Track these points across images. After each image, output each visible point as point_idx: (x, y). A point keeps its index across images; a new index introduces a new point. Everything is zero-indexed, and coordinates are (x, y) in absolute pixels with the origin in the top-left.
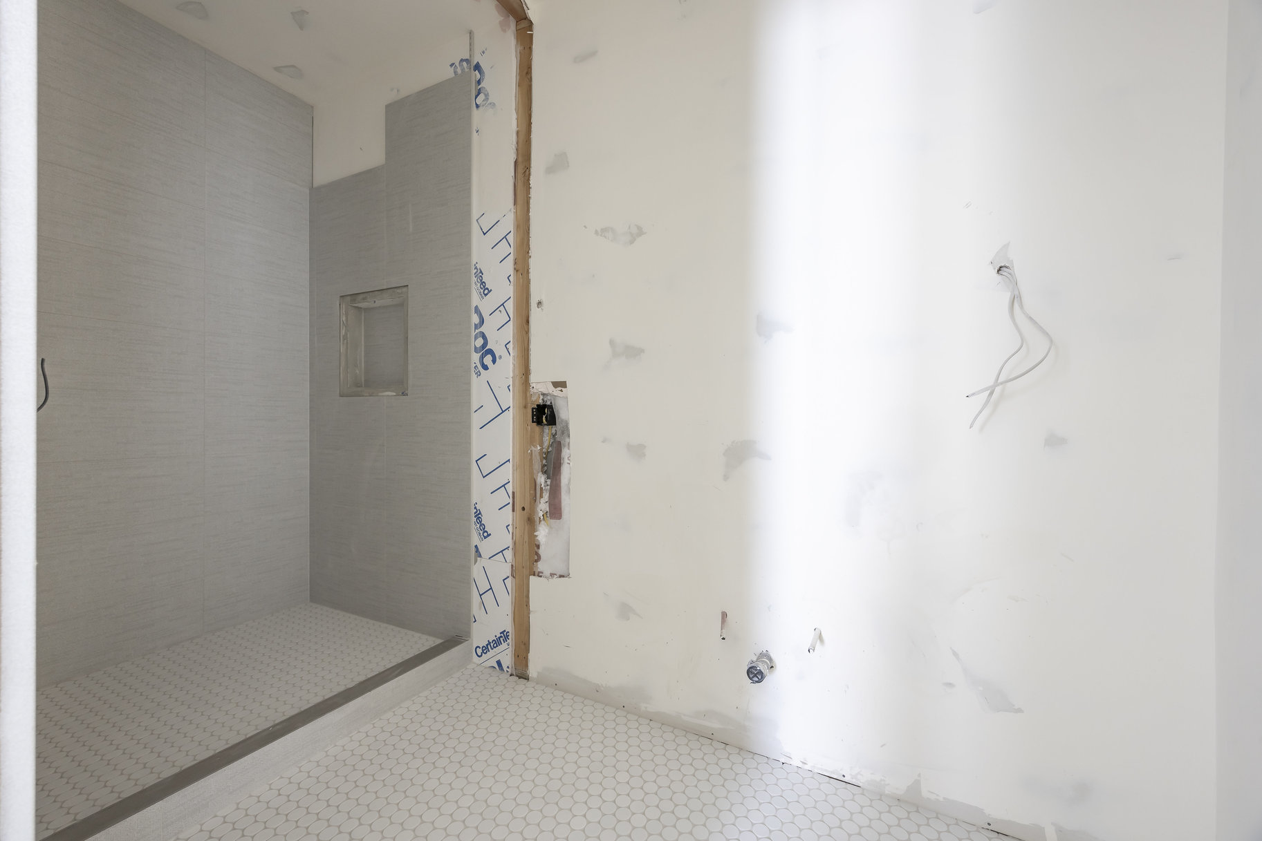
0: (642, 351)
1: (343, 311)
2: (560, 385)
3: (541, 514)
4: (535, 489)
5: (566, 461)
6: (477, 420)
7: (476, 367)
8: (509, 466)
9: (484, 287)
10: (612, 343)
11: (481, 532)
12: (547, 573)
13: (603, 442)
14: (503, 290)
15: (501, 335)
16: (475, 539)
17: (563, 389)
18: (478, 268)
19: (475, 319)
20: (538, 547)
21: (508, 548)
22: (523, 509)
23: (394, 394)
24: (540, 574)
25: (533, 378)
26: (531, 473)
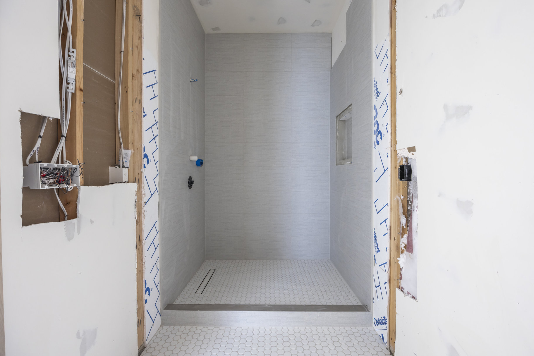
0: (471, 108)
1: (337, 124)
2: (412, 149)
3: (403, 245)
4: (400, 227)
5: (416, 209)
6: (375, 176)
7: (375, 143)
8: (388, 208)
9: (377, 91)
10: (445, 107)
11: (376, 248)
12: (406, 290)
13: (439, 196)
14: (385, 89)
15: (384, 121)
16: (374, 252)
17: (414, 153)
18: (375, 81)
19: (374, 114)
20: (401, 269)
21: (386, 263)
22: (395, 239)
23: (349, 163)
24: (402, 289)
25: (398, 147)
26: (399, 215)
